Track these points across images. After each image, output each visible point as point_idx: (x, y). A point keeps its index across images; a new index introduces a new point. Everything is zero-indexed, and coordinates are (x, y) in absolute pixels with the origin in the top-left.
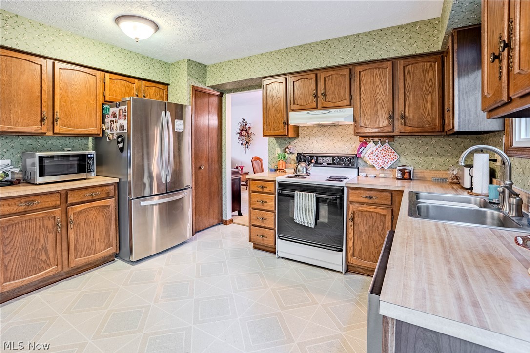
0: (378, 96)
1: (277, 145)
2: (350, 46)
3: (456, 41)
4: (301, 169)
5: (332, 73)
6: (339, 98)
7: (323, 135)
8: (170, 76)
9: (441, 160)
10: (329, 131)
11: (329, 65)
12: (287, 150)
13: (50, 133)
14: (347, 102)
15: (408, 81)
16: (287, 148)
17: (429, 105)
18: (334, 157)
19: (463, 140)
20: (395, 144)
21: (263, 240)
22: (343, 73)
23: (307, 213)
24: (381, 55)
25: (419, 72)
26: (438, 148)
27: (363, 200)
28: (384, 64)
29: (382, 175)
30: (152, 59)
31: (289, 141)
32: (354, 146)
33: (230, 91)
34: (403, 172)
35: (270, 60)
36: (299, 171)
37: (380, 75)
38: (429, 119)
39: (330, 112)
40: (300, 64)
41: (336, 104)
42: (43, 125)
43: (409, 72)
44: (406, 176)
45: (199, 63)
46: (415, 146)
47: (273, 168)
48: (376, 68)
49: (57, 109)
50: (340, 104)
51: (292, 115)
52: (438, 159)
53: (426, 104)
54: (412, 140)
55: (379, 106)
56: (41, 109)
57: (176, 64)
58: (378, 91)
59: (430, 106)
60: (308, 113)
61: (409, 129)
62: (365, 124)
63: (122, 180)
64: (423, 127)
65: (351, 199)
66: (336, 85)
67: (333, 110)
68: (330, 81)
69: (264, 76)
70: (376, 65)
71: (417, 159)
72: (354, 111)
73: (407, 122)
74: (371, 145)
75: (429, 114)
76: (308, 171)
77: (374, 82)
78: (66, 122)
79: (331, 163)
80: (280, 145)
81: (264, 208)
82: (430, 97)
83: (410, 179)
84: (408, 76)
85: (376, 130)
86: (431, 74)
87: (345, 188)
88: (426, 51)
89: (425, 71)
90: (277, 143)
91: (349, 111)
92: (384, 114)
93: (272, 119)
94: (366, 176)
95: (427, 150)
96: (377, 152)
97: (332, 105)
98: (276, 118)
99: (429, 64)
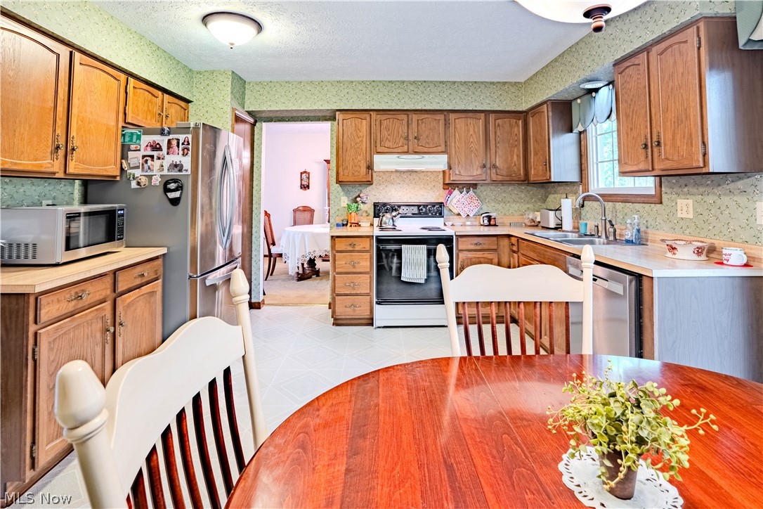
0: (472, 145)
1: (342, 193)
2: (446, 92)
3: (550, 109)
4: (387, 221)
5: (426, 116)
6: (433, 144)
7: (402, 182)
8: (195, 89)
9: (515, 206)
10: (410, 177)
11: (424, 108)
12: (358, 199)
13: (61, 175)
14: (442, 148)
15: (498, 134)
16: (359, 196)
17: (515, 157)
18: (419, 206)
19: (532, 188)
20: (478, 191)
21: (354, 311)
22: (438, 118)
23: (417, 267)
24: (476, 106)
25: (507, 126)
26: (513, 195)
27: (472, 247)
28: (478, 115)
29: (468, 223)
30: (178, 62)
31: (359, 188)
32: (438, 193)
33: (270, 120)
34: (489, 218)
35: (351, 91)
36: (385, 223)
37: (474, 125)
38: (515, 168)
39: (423, 157)
40: (390, 102)
41: (431, 150)
42: (55, 159)
43: (499, 125)
44: (492, 222)
45: (240, 78)
46: (494, 193)
47: (340, 223)
48: (471, 118)
49: (73, 132)
50: (434, 150)
51: (377, 158)
52: (513, 205)
53: (512, 156)
54: (492, 187)
55: (473, 155)
56: (54, 131)
57: (206, 74)
58: (472, 140)
59: (517, 159)
60: (398, 157)
61: (500, 178)
62: (459, 172)
63: (171, 250)
64: (511, 176)
65: (460, 247)
66: (430, 129)
67: (426, 156)
68: (424, 124)
69: (342, 108)
70: (471, 115)
71: (497, 205)
72: (449, 158)
73: (498, 171)
74: (456, 192)
75: (515, 165)
76: (395, 224)
77: (468, 131)
78: (81, 154)
79: (416, 212)
80: (347, 193)
81: (355, 270)
82: (516, 150)
83: (495, 225)
84: (498, 129)
85: (471, 178)
86: (516, 129)
87: (454, 237)
88: (513, 109)
89: (511, 126)
90: (343, 190)
91: (444, 158)
92: (477, 163)
93: (351, 162)
94: (452, 225)
95: (505, 197)
96: (463, 200)
97: (426, 150)
98: (356, 161)
99: (515, 121)
